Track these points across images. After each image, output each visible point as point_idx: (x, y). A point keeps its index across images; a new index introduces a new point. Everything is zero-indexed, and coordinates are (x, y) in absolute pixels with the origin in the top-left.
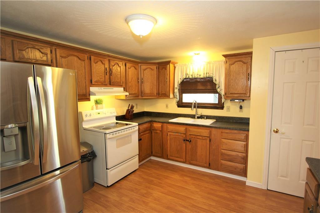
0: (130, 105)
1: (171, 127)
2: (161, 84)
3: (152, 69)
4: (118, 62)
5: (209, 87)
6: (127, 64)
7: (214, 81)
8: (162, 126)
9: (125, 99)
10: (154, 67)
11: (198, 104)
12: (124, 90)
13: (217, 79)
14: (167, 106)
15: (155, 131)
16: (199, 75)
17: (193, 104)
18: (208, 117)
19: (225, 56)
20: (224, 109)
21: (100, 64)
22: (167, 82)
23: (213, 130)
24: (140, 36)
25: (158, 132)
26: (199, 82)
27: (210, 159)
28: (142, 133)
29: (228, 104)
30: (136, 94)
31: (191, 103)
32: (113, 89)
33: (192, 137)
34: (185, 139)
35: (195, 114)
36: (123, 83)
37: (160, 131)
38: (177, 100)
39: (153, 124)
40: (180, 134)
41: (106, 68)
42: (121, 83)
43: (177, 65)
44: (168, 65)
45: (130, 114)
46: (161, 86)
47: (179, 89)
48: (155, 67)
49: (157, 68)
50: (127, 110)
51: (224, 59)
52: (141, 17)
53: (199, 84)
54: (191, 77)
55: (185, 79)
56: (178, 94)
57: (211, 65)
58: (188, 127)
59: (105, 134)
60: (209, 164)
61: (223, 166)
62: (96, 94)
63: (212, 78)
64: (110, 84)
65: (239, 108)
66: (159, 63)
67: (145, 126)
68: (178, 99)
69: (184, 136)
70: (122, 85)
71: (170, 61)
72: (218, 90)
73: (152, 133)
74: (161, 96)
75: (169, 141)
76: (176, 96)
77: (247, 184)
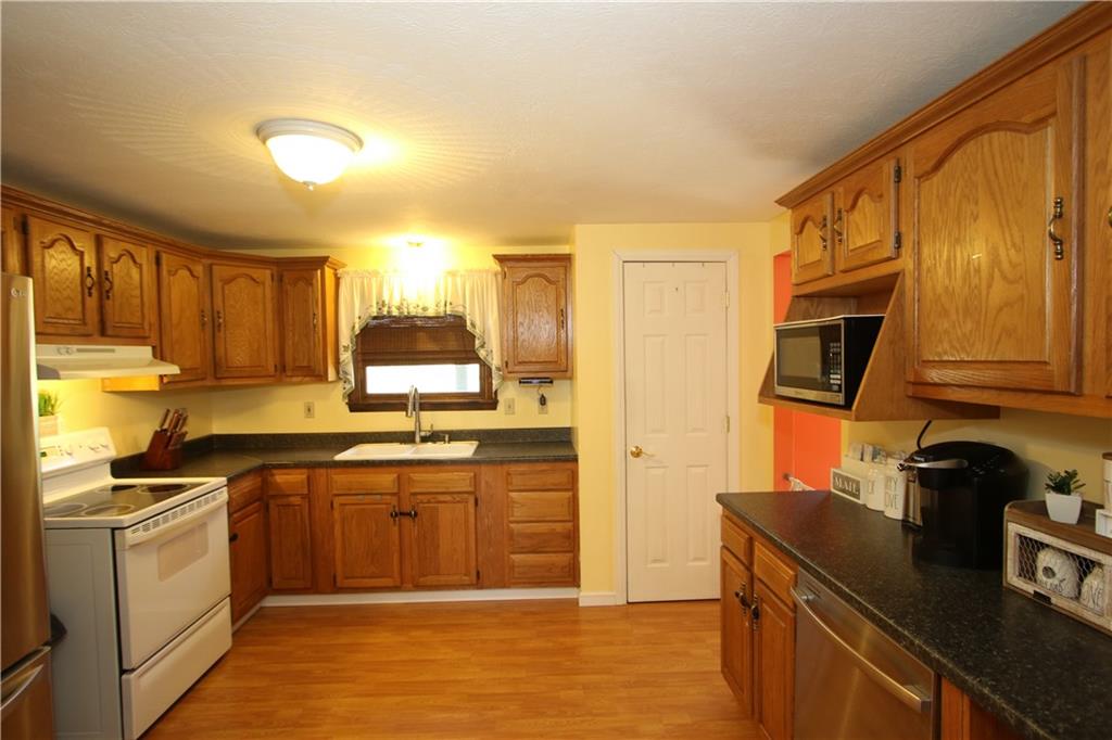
0: (168, 411)
1: (340, 478)
2: (294, 335)
3: (254, 280)
4: (131, 247)
5: (452, 345)
6: (164, 257)
7: (469, 327)
8: (308, 478)
9: (157, 389)
10: (265, 275)
11: (423, 396)
12: (155, 356)
13: (478, 323)
14: (309, 410)
15: (279, 502)
16: (421, 306)
17: (411, 400)
18: (455, 436)
19: (501, 259)
20: (498, 408)
21: (63, 252)
22: (315, 326)
23: (484, 469)
24: (306, 183)
25: (296, 500)
26: (422, 328)
27: (480, 558)
28: (239, 514)
29: (509, 392)
30: (196, 369)
31: (404, 397)
32: (113, 351)
33: (422, 502)
34: (397, 509)
35: (413, 429)
36: (150, 330)
37: (303, 497)
38: (348, 386)
39: (273, 475)
40: (378, 497)
41: (89, 269)
42: (143, 328)
43: (348, 273)
44: (319, 272)
45: (170, 448)
46: (290, 342)
47: (353, 352)
48: (268, 272)
49: (275, 278)
50: (156, 432)
51: (496, 267)
52: (311, 130)
53: (421, 334)
54: (395, 313)
55: (375, 318)
56: (351, 369)
57: (459, 281)
58: (406, 470)
59: (113, 530)
60: (478, 573)
61: (516, 570)
62: (61, 373)
63: (461, 317)
64: (103, 332)
65: (537, 404)
66: (278, 262)
67: (247, 485)
68: (350, 382)
69: (394, 501)
70: (147, 335)
71: (328, 257)
72: (482, 353)
73: (267, 508)
74: (291, 376)
75: (338, 528)
76: (346, 373)
77: (581, 604)
